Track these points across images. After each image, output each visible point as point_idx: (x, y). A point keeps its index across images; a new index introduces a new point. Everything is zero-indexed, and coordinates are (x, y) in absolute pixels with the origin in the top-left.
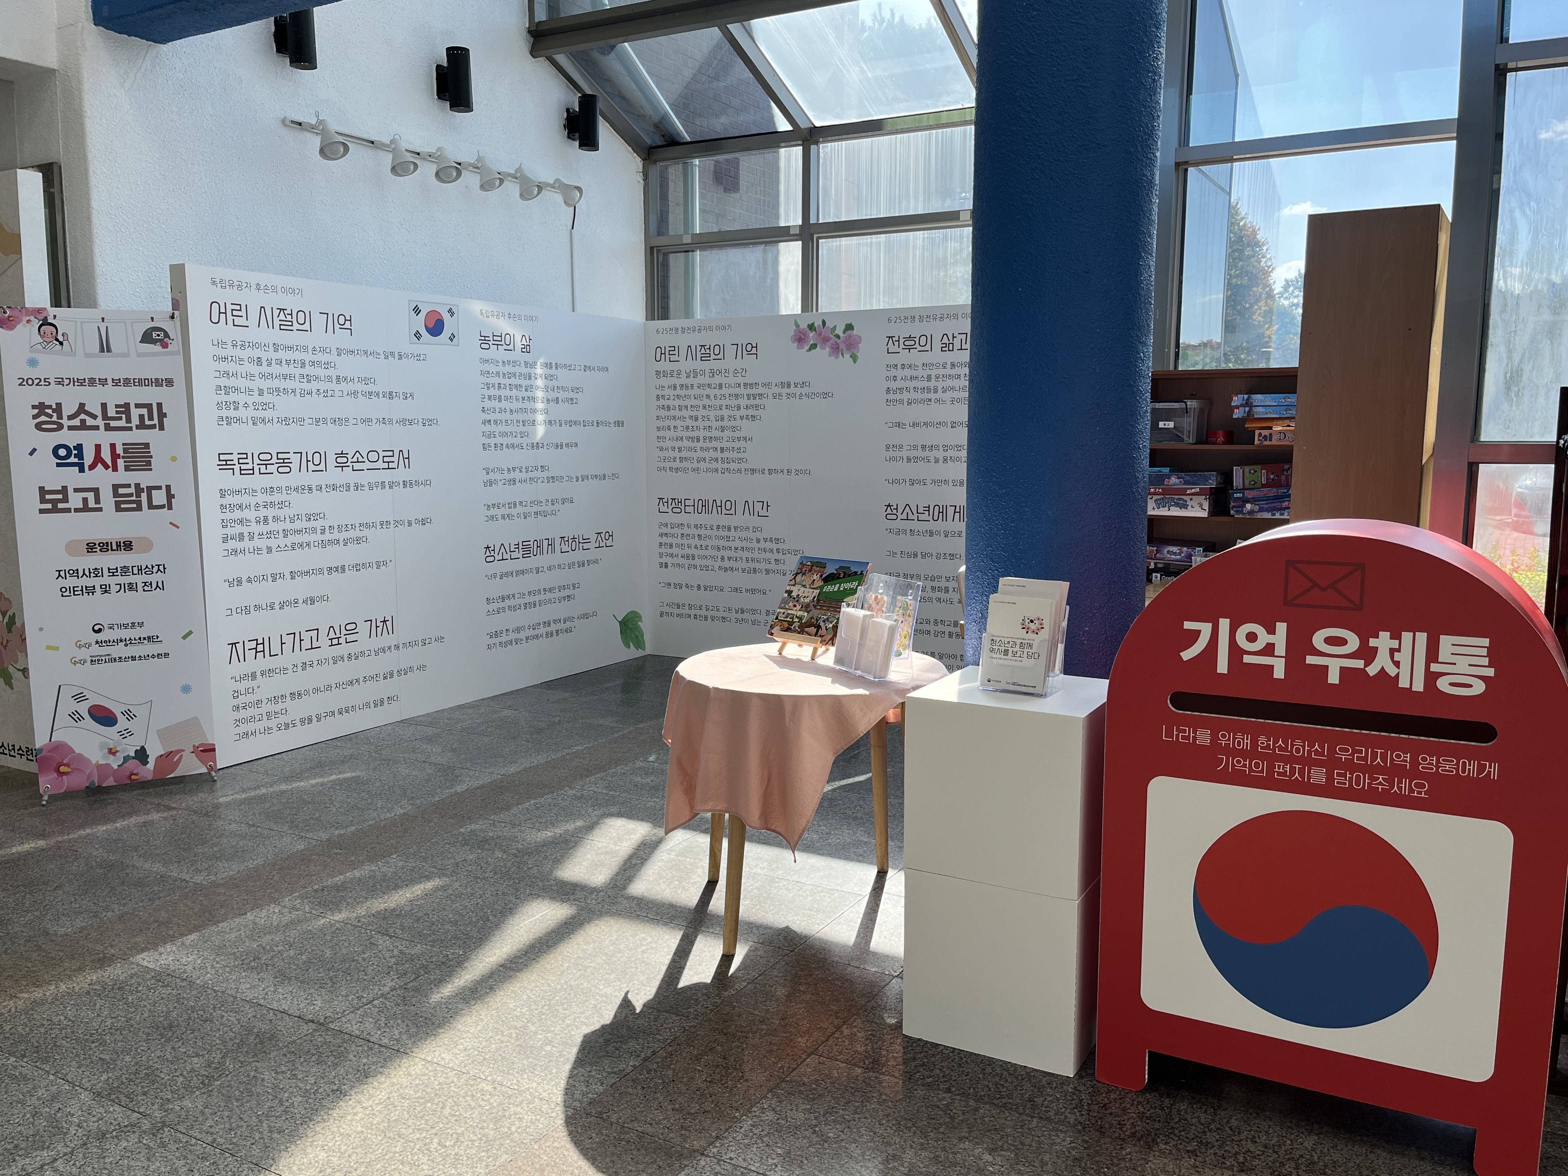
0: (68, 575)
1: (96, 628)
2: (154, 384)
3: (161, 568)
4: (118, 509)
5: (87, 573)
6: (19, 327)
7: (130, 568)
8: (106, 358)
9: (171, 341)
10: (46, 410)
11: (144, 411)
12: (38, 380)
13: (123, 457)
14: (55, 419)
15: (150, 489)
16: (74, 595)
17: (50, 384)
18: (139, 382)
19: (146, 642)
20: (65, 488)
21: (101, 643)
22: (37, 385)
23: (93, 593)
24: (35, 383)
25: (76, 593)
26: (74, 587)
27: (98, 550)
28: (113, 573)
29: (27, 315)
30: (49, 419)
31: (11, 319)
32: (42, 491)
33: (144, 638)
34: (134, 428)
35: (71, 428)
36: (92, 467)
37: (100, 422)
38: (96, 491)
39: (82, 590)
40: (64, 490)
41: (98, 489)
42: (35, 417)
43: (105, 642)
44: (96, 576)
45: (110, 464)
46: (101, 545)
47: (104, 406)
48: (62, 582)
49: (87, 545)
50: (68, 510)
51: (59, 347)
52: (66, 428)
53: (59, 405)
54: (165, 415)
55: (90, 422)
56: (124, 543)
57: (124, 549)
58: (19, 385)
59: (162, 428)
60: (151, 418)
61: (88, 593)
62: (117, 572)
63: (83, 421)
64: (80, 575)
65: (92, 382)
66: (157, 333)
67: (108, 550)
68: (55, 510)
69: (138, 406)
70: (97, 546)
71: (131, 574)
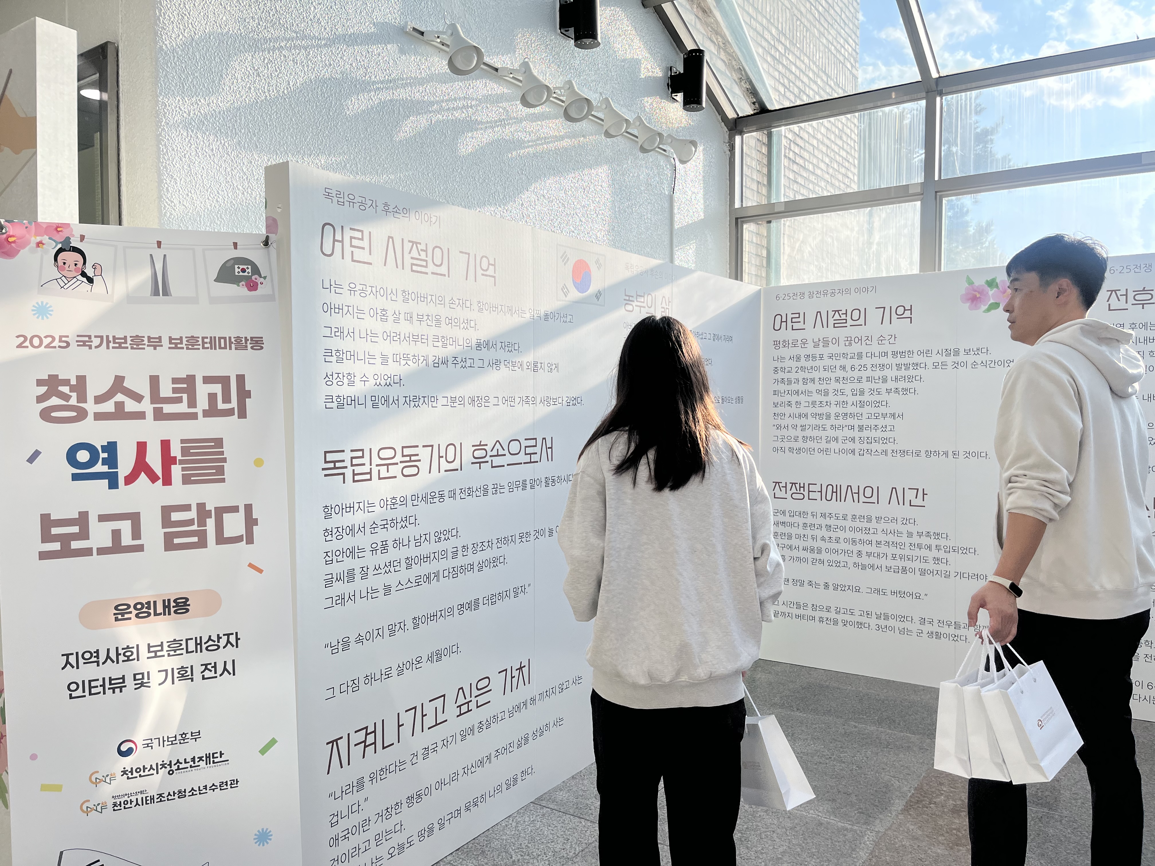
0: (81, 661)
1: (124, 748)
2: (233, 346)
3: (232, 639)
4: (169, 545)
5: (113, 655)
6: (23, 253)
7: (184, 643)
8: (161, 304)
9: (262, 280)
10: (60, 388)
11: (217, 388)
12: (50, 339)
13: (181, 462)
14: (73, 401)
15: (220, 511)
16: (90, 694)
17: (68, 344)
18: (211, 343)
19: (202, 764)
20: (84, 516)
21: (131, 772)
22: (48, 346)
23: (121, 688)
24: (44, 345)
25: (93, 691)
26: (90, 681)
27: (133, 616)
28: (156, 652)
29: (37, 235)
30: (64, 403)
31: (10, 240)
32: (47, 522)
33: (201, 759)
34: (200, 415)
35: (99, 416)
36: (130, 479)
37: (147, 406)
38: (135, 518)
39: (103, 685)
40: (83, 519)
41: (138, 514)
42: (40, 399)
43: (138, 770)
44: (128, 660)
45: (159, 473)
46: (139, 606)
47: (154, 381)
48: (72, 675)
49: (116, 608)
50: (87, 552)
51: (86, 286)
52: (91, 416)
53: (82, 380)
54: (248, 394)
55: (131, 406)
56: (175, 601)
57: (175, 612)
58: (17, 347)
59: (242, 414)
60: (227, 399)
61: (114, 689)
62: (162, 650)
63: (119, 405)
64: (102, 659)
65: (137, 342)
66: (241, 267)
67: (149, 614)
68: (66, 552)
69: (207, 380)
70: (132, 609)
71: (184, 651)
